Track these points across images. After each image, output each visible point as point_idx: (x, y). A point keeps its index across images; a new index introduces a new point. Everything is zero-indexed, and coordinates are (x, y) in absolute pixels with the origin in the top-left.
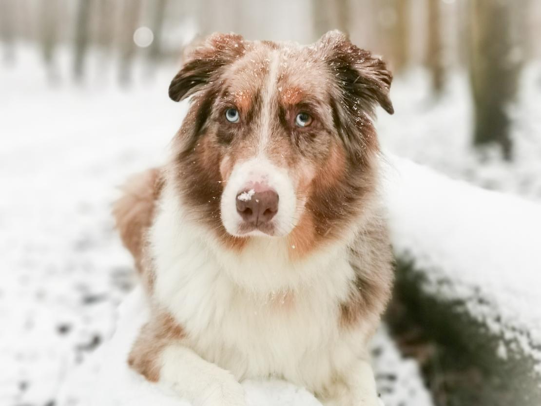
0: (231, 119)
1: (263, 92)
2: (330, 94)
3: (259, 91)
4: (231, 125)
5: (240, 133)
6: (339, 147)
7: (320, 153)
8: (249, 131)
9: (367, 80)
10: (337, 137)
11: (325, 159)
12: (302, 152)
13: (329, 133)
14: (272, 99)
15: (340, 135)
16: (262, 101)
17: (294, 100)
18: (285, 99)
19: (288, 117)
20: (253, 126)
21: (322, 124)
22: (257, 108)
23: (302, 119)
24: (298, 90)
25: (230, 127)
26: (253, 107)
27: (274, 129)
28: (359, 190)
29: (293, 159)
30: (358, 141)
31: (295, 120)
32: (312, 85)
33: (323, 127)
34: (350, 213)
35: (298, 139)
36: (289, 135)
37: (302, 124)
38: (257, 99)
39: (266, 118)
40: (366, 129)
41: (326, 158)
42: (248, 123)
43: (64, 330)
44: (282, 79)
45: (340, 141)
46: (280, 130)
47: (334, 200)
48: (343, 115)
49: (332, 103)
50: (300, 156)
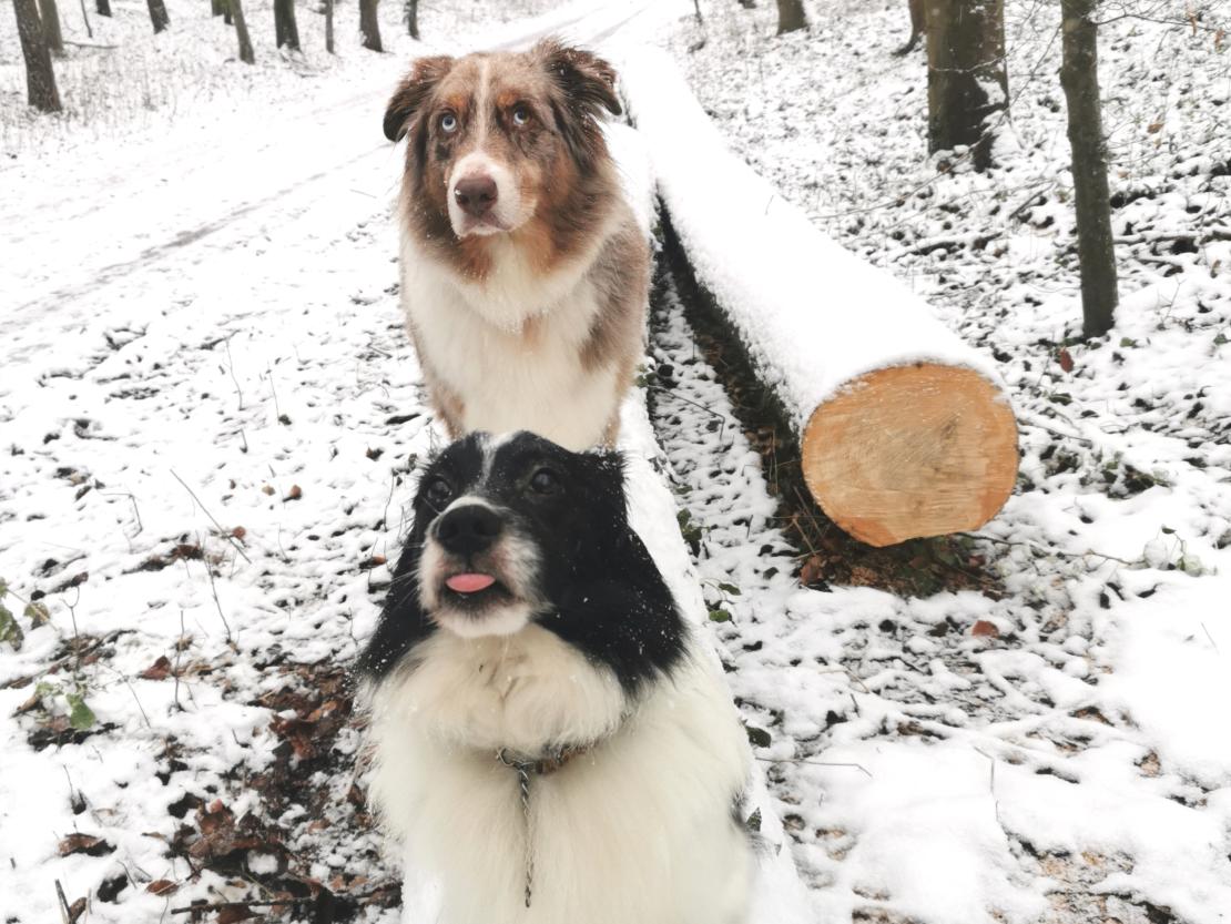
0: (447, 128)
1: (477, 96)
2: (549, 97)
3: (472, 95)
4: (449, 136)
5: (457, 141)
6: (565, 151)
7: (548, 155)
8: (467, 134)
9: (591, 79)
10: (562, 139)
11: (554, 162)
12: (524, 153)
13: (553, 134)
14: (487, 100)
15: (565, 137)
16: (476, 104)
17: (511, 101)
18: (502, 101)
19: (505, 117)
20: (470, 129)
21: (542, 124)
22: (472, 111)
23: (520, 117)
24: (514, 92)
25: (448, 138)
26: (469, 110)
27: (491, 129)
28: (593, 196)
29: (513, 156)
30: (585, 146)
31: (513, 119)
32: (527, 85)
33: (543, 127)
34: (591, 220)
35: (519, 140)
36: (508, 134)
37: (521, 122)
38: (471, 102)
39: (482, 121)
40: (593, 134)
41: (555, 160)
42: (465, 127)
43: (374, 455)
44: (494, 80)
45: (565, 144)
46: (497, 131)
47: (573, 210)
48: (568, 118)
49: (553, 103)
50: (522, 155)
